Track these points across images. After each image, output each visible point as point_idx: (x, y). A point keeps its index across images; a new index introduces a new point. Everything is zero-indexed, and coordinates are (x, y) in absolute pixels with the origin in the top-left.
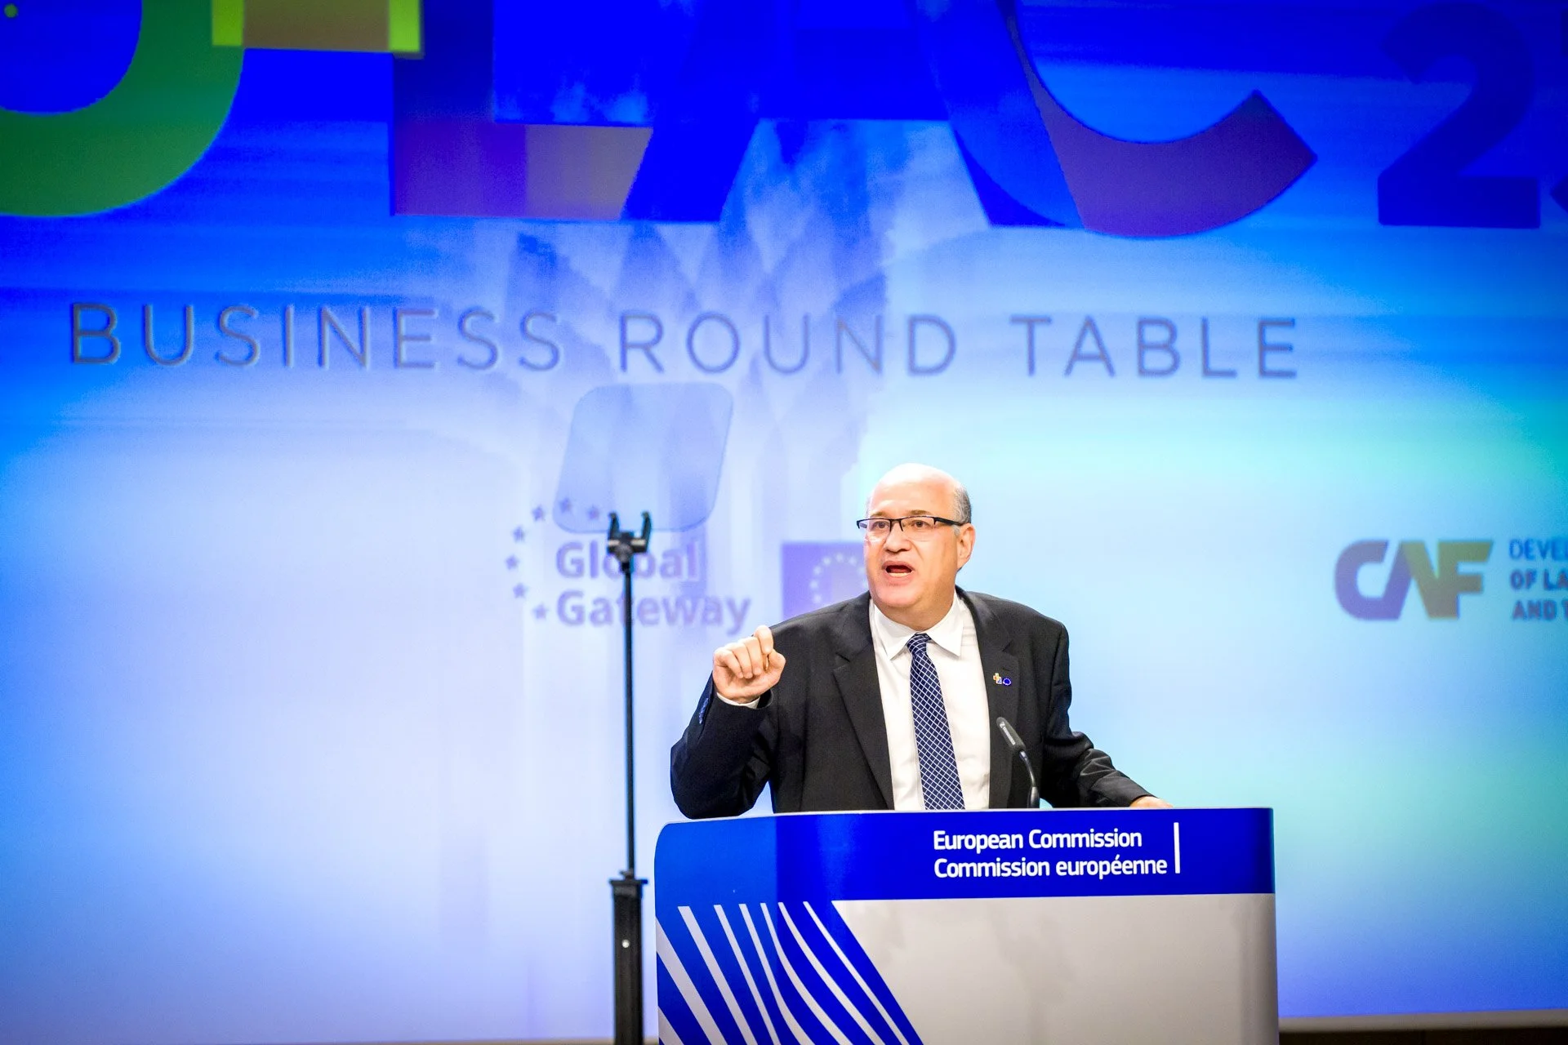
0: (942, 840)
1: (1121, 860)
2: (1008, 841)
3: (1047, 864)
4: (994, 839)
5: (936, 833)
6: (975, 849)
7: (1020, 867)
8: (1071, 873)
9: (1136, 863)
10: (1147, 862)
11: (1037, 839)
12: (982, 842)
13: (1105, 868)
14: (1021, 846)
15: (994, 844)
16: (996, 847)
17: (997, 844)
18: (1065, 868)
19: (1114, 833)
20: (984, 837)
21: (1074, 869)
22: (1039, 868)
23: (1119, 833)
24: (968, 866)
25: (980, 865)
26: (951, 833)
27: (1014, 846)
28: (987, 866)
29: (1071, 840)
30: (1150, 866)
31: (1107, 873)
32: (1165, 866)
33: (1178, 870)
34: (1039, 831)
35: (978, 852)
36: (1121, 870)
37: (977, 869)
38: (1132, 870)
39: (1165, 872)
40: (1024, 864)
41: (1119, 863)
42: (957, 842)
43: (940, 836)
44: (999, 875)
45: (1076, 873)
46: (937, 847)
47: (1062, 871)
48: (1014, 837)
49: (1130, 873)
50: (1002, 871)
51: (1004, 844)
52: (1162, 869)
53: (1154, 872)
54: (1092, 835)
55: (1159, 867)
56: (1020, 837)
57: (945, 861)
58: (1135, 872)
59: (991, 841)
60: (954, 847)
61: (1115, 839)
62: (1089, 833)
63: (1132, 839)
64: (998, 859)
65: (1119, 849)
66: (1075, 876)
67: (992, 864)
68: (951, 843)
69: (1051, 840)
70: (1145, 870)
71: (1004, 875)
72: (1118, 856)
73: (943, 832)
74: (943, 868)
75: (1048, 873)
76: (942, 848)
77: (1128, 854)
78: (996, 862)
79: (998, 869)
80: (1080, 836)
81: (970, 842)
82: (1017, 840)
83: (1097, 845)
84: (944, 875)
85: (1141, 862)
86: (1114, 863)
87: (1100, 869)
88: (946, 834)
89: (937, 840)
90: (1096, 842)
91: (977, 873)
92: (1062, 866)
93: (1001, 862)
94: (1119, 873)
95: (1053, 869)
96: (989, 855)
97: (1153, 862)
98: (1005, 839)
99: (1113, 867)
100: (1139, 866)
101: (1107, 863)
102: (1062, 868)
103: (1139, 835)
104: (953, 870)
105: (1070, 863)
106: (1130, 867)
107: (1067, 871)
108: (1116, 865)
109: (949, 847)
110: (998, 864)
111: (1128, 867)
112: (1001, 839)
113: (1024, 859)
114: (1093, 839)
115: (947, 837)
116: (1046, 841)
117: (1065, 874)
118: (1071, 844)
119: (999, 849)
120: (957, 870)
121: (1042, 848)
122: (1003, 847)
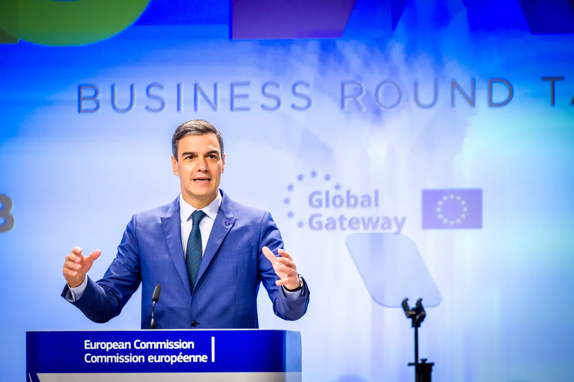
0: (89, 344)
1: (183, 355)
2: (123, 345)
3: (143, 357)
4: (115, 344)
5: (86, 341)
6: (106, 349)
7: (129, 358)
8: (156, 361)
9: (191, 356)
10: (197, 356)
11: (138, 344)
12: (109, 346)
13: (174, 359)
14: (130, 348)
15: (115, 347)
16: (117, 348)
17: (117, 347)
18: (153, 358)
19: (179, 341)
20: (110, 343)
21: (157, 359)
22: (139, 359)
23: (182, 342)
24: (102, 357)
25: (108, 357)
26: (93, 342)
27: (126, 348)
28: (112, 357)
29: (156, 345)
30: (198, 358)
31: (175, 361)
32: (207, 358)
33: (213, 360)
34: (139, 341)
35: (107, 350)
36: (182, 360)
37: (107, 359)
38: (188, 360)
39: (206, 361)
40: (131, 357)
41: (182, 356)
42: (96, 345)
43: (87, 343)
44: (118, 362)
45: (159, 361)
46: (86, 348)
47: (151, 360)
48: (126, 343)
49: (187, 361)
50: (119, 360)
51: (121, 347)
52: (205, 360)
53: (200, 361)
54: (167, 343)
55: (203, 358)
56: (129, 343)
57: (90, 354)
58: (190, 361)
59: (114, 345)
60: (95, 348)
61: (180, 345)
62: (166, 342)
63: (189, 345)
64: (118, 354)
65: (182, 350)
66: (158, 363)
67: (115, 357)
68: (93, 346)
69: (146, 345)
70: (195, 360)
71: (120, 362)
72: (181, 353)
73: (89, 341)
74: (89, 358)
75: (144, 361)
76: (89, 348)
77: (186, 352)
78: (116, 356)
79: (117, 359)
80: (161, 343)
81: (103, 345)
82: (128, 345)
83: (170, 348)
84: (89, 362)
85: (193, 356)
86: (179, 356)
87: (171, 359)
88: (91, 342)
89: (86, 344)
90: (169, 346)
91: (107, 361)
92: (151, 358)
93: (119, 356)
94: (181, 361)
95: (146, 359)
96: (113, 352)
97: (200, 356)
98: (121, 344)
99: (178, 359)
100: (192, 358)
101: (175, 356)
102: (151, 359)
103: (193, 343)
104: (94, 359)
105: (155, 356)
106: (188, 358)
107: (153, 360)
108: (180, 357)
109: (92, 348)
110: (118, 357)
111: (187, 359)
112: (119, 344)
113: (131, 354)
114: (168, 345)
115: (91, 343)
116: (143, 345)
117: (152, 361)
118: (156, 347)
119: (118, 349)
120: (96, 359)
121: (141, 349)
122: (120, 348)
